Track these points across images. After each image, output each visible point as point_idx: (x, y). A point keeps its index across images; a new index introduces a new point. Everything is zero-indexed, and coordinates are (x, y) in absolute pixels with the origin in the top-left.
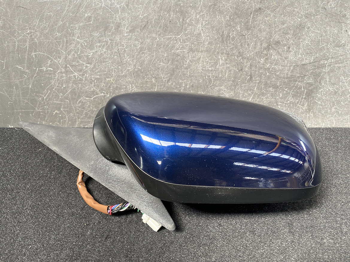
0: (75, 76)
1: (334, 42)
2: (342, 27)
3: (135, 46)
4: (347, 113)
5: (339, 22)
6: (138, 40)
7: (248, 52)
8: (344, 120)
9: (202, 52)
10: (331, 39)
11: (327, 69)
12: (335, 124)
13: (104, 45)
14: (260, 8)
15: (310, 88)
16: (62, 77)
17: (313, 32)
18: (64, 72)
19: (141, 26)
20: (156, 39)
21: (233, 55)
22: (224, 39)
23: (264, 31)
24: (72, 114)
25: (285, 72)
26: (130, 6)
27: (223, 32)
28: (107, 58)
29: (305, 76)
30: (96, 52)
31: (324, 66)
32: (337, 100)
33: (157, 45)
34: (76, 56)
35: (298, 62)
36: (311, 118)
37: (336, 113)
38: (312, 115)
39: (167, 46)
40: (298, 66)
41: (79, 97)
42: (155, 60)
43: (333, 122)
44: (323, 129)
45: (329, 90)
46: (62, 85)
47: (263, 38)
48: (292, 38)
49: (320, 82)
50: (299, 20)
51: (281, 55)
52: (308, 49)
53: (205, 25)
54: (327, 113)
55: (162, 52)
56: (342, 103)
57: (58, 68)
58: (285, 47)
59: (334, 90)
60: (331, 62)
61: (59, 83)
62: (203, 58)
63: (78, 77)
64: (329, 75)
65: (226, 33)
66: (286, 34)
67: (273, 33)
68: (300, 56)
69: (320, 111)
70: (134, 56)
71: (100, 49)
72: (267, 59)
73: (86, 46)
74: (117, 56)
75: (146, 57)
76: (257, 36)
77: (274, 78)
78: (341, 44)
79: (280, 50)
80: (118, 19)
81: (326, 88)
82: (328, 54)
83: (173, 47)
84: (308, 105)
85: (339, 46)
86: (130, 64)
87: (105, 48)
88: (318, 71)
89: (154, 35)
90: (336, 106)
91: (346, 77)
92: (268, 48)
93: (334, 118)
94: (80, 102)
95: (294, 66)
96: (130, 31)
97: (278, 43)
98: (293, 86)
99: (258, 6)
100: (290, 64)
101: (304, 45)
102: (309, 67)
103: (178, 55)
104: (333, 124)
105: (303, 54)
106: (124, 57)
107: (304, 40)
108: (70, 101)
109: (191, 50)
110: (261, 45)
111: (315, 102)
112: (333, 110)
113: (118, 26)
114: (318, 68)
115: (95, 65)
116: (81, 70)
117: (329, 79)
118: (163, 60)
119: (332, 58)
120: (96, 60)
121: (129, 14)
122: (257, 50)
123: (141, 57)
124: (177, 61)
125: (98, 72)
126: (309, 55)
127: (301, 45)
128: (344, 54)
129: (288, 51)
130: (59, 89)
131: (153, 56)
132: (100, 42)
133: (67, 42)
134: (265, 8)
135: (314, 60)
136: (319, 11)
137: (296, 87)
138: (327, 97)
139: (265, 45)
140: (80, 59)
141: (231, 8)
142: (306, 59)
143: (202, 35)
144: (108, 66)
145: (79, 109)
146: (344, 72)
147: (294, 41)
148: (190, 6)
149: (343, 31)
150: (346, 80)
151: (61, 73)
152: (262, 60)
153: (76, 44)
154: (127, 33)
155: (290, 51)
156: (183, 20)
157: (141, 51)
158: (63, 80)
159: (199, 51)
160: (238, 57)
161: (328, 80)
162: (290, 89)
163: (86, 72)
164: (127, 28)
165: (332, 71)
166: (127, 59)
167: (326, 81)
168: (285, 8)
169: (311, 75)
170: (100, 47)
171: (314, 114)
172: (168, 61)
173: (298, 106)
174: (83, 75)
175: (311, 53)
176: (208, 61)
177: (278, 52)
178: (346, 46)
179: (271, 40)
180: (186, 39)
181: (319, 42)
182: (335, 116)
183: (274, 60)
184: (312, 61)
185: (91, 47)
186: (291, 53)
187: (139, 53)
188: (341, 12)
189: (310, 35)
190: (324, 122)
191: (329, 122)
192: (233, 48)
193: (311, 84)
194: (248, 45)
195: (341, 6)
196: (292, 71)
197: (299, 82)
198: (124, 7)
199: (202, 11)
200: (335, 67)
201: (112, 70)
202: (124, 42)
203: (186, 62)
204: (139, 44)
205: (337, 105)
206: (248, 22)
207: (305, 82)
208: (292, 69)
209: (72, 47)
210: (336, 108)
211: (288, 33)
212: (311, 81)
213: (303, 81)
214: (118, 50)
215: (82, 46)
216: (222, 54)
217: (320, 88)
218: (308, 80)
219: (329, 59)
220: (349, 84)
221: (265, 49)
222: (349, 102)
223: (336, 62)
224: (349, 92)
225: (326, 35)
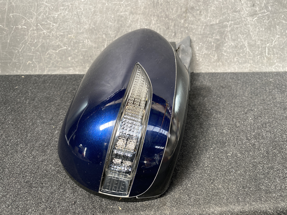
0: (44, 33)
1: (232, 8)
3: (90, 9)
4: (245, 62)
6: (92, 5)
7: (172, 15)
8: (243, 67)
9: (139, 14)
10: (230, 7)
11: (229, 29)
13: (66, 9)
15: (218, 43)
16: (34, 33)
18: (35, 30)
20: (105, 4)
21: (162, 17)
22: (155, 5)
24: (41, 64)
25: (199, 30)
28: (69, 19)
29: (213, 33)
30: (61, 14)
31: (226, 26)
32: (237, 52)
33: (106, 9)
34: (45, 17)
35: (207, 23)
36: (220, 66)
37: (237, 62)
39: (114, 9)
40: (207, 26)
41: (47, 50)
42: (105, 20)
44: (229, 73)
45: (231, 44)
46: (34, 40)
47: (182, 5)
48: (202, 5)
49: (224, 39)
51: (195, 17)
52: (215, 13)
54: (231, 62)
55: (110, 14)
56: (241, 54)
57: (31, 27)
58: (198, 12)
59: (235, 45)
60: (231, 24)
61: (31, 39)
62: (140, 19)
63: (46, 34)
64: (230, 33)
68: (209, 18)
69: (226, 61)
70: (89, 17)
72: (185, 20)
73: (53, 9)
74: (76, 17)
75: (98, 18)
76: (178, 3)
77: (191, 34)
78: (237, 10)
79: (195, 14)
81: (229, 43)
82: (228, 18)
83: (118, 10)
84: (218, 56)
85: (236, 12)
86: (86, 24)
87: (67, 11)
88: (222, 30)
91: (242, 35)
92: (186, 12)
93: (236, 66)
94: (48, 54)
95: (205, 26)
97: (192, 8)
98: (206, 41)
100: (202, 24)
101: (211, 10)
102: (216, 27)
103: (122, 17)
104: (236, 70)
105: (211, 17)
106: (82, 18)
107: (211, 6)
108: (40, 54)
109: (131, 13)
110: (181, 9)
111: (223, 54)
112: (235, 60)
114: (222, 27)
115: (59, 24)
116: (48, 28)
118: (111, 20)
119: (232, 20)
120: (60, 20)
122: (178, 13)
123: (94, 18)
124: (122, 21)
125: (62, 30)
126: (215, 18)
127: (209, 10)
128: (239, 17)
129: (200, 15)
130: (31, 44)
131: (103, 17)
132: (63, 6)
133: (38, 6)
135: (219, 22)
137: (208, 42)
138: (230, 50)
139: (184, 10)
140: (48, 19)
142: (213, 21)
143: (139, 1)
144: (70, 25)
145: (47, 60)
146: (241, 31)
147: (204, 7)
150: (243, 37)
151: (33, 30)
152: (182, 21)
153: (45, 8)
155: (202, 15)
157: (94, 13)
158: (34, 36)
159: (137, 14)
160: (165, 18)
161: (230, 37)
162: (204, 43)
163: (53, 30)
165: (232, 30)
166: (84, 19)
167: (229, 38)
169: (217, 32)
170: (63, 10)
171: (222, 62)
172: (115, 21)
173: (211, 57)
174: (50, 32)
175: (216, 16)
176: (144, 22)
177: (193, 15)
178: (241, 12)
179: (188, 6)
180: (128, 5)
181: (221, 8)
182: (237, 64)
183: (191, 21)
184: (218, 22)
185: (57, 10)
186: (203, 16)
187: (93, 14)
189: (215, 3)
190: (230, 69)
191: (233, 69)
192: (161, 11)
193: (218, 40)
194: (172, 9)
196: (204, 30)
197: (210, 38)
200: (234, 27)
201: (73, 28)
202: (82, 7)
203: (128, 22)
204: (92, 8)
205: (238, 56)
207: (214, 38)
208: (204, 28)
209: (42, 9)
210: (237, 59)
211: (199, 1)
212: (218, 37)
213: (212, 37)
214: (77, 12)
215: (49, 9)
216: (154, 16)
217: (225, 43)
218: (216, 37)
219: (229, 21)
220: (245, 40)
221: (184, 12)
222: (246, 53)
223: (235, 24)
224: (245, 47)
225: (226, 3)
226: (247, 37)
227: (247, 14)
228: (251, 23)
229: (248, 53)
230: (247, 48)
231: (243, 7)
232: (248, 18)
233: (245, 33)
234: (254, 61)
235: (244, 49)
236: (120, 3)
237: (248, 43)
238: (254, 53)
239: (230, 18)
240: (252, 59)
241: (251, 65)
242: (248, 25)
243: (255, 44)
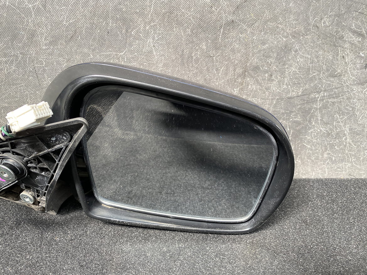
1: (328, 70)
2: (338, 53)
3: (59, 63)
4: (342, 160)
5: (335, 46)
6: (62, 56)
7: (217, 79)
8: (338, 168)
10: (324, 67)
11: (319, 105)
12: (327, 173)
13: (12, 61)
14: (233, 21)
15: (297, 128)
17: (302, 57)
19: (66, 37)
20: (89, 55)
22: (185, 61)
23: (239, 52)
25: (266, 107)
26: (49, 6)
27: (183, 51)
28: (18, 79)
29: (291, 112)
31: (314, 100)
32: (330, 144)
35: (282, 94)
36: (298, 165)
37: (329, 160)
38: (300, 162)
40: (282, 99)
43: (325, 171)
45: (321, 130)
47: (236, 62)
48: (275, 62)
49: (310, 121)
50: (284, 39)
51: (260, 84)
52: (296, 78)
53: (158, 40)
54: (318, 159)
56: (336, 147)
58: (266, 75)
59: (327, 131)
60: (324, 96)
64: (321, 112)
65: (186, 52)
66: (267, 57)
67: (251, 55)
68: (285, 86)
69: (309, 157)
71: (7, 66)
72: (242, 89)
74: (32, 76)
76: (230, 58)
78: (336, 73)
79: (260, 78)
80: (31, 25)
81: (317, 128)
82: (320, 86)
85: (334, 76)
87: (14, 65)
88: (307, 106)
89: (86, 50)
90: (328, 151)
91: (341, 115)
92: (243, 75)
93: (326, 165)
95: (278, 99)
96: (51, 43)
97: (256, 68)
99: (230, 18)
100: (272, 96)
101: (290, 72)
102: (297, 102)
104: (325, 173)
105: (289, 84)
106: (44, 78)
107: (291, 66)
110: (235, 70)
111: (304, 145)
112: (325, 156)
113: (33, 35)
114: (308, 102)
117: (321, 117)
119: (325, 91)
121: (47, 18)
122: (229, 77)
126: (297, 87)
127: (287, 72)
128: (339, 86)
129: (270, 80)
132: (5, 55)
134: (240, 21)
135: (302, 92)
136: (309, 30)
138: (318, 139)
139: (239, 71)
141: (193, 18)
142: (293, 91)
143: (155, 53)
144: (20, 90)
146: (340, 109)
147: (277, 67)
148: (136, 13)
149: (339, 58)
150: (342, 118)
152: (236, 91)
154: (46, 45)
155: (273, 80)
156: (127, 31)
161: (319, 118)
164: (45, 39)
165: (325, 107)
166: (48, 81)
167: (318, 119)
168: (266, 22)
169: (298, 111)
170: (6, 63)
175: (299, 84)
177: (257, 80)
178: (342, 76)
179: (248, 64)
180: (133, 58)
181: (309, 69)
182: (328, 163)
183: (252, 91)
184: (300, 94)
186: (274, 82)
188: (337, 32)
189: (298, 60)
190: (314, 171)
191: (320, 171)
192: (197, 73)
193: (298, 123)
194: (217, 70)
195: (337, 25)
196: (275, 106)
197: (284, 120)
198: (38, 8)
199: (152, 20)
200: (328, 102)
201: (27, 96)
202: (42, 58)
204: (64, 61)
205: (330, 149)
206: (216, 39)
207: (291, 119)
208: (275, 102)
210: (329, 154)
211: (270, 57)
212: (299, 119)
213: (289, 119)
214: (34, 68)
217: (310, 128)
218: (295, 118)
219: (321, 92)
220: (345, 124)
221: (239, 76)
222: (345, 146)
223: (330, 97)
224: (345, 135)
225: (318, 61)
226: (349, 118)
227: (354, 80)
228: (358, 96)
229: (348, 145)
230: (348, 137)
231: (347, 69)
232: (355, 88)
233: (347, 113)
234: (358, 159)
235: (341, 138)
236: (116, 55)
237: (351, 129)
238: (358, 146)
239: (322, 86)
240: (355, 156)
241: (352, 166)
242: (354, 99)
243: (363, 131)
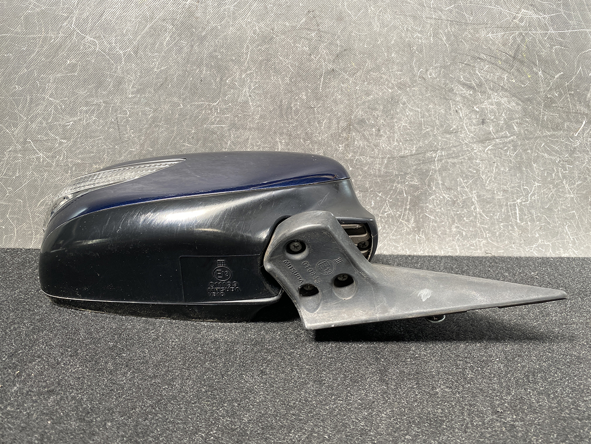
0: (38, 158)
1: (442, 126)
2: (450, 106)
3: (144, 113)
4: (474, 235)
5: (445, 98)
6: (149, 105)
7: (319, 133)
8: (471, 245)
9: (250, 129)
10: (438, 122)
11: (437, 166)
12: (458, 252)
13: (94, 110)
14: (333, 70)
15: (416, 194)
16: (15, 158)
17: (411, 110)
18: (20, 151)
19: (156, 85)
20: (179, 105)
21: (298, 137)
22: (284, 112)
23: (342, 103)
24: (25, 226)
25: (376, 167)
26: (141, 52)
27: (281, 101)
28: (97, 130)
29: (406, 174)
30: (80, 120)
31: (431, 161)
32: (457, 214)
33: (180, 115)
34: (44, 125)
35: (393, 152)
36: (422, 242)
37: (459, 235)
38: (423, 237)
39: (197, 117)
40: (394, 158)
41: (43, 194)
42: (175, 138)
43: (456, 249)
44: (442, 258)
45: (444, 197)
46: (14, 173)
47: (340, 114)
48: (382, 116)
49: (429, 186)
50: (390, 90)
51: (368, 140)
52: (407, 134)
53: (255, 89)
54: (446, 234)
55: (187, 125)
56: (465, 219)
57: (10, 144)
58: (373, 129)
59: (451, 198)
60: (442, 156)
61: (9, 169)
62: (253, 139)
63: (43, 161)
64: (441, 174)
65: (285, 102)
66: (372, 109)
67: (355, 106)
68: (396, 143)
69: (434, 231)
70: (141, 130)
71: (87, 116)
72: (347, 145)
73: (64, 110)
74: (113, 128)
75: (162, 132)
76: (332, 109)
77: (359, 175)
78: (451, 129)
79: (366, 133)
80: (119, 71)
81: (438, 196)
82: (436, 144)
83: (205, 119)
84: (416, 221)
85: (450, 133)
86: (134, 143)
87: (95, 115)
88: (424, 167)
89: (176, 99)
90: (456, 223)
91: (465, 178)
92: (348, 129)
93: (456, 242)
94: (42, 204)
95: (389, 158)
96: (138, 91)
97: (362, 122)
98: (390, 190)
99: (330, 66)
100: (382, 154)
101: (400, 127)
102: (411, 161)
103: (213, 133)
105: (400, 141)
106: (126, 130)
107: (400, 120)
108: (25, 202)
109: (233, 126)
110: (338, 123)
111: (426, 216)
112: (454, 230)
113: (119, 82)
114: (424, 163)
115: (75, 142)
116: (50, 149)
117: (442, 180)
118: (188, 138)
119: (442, 149)
120: (79, 133)
121: (138, 64)
122: (332, 131)
123: (153, 132)
124: (212, 141)
125: (81, 153)
126: (410, 144)
127: (396, 127)
128: (457, 143)
129: (378, 135)
130: (7, 180)
131: (173, 131)
132: (87, 104)
133: (31, 102)
134: (341, 69)
135: (416, 151)
136: (415, 81)
137: (395, 191)
138: (442, 209)
139: (343, 124)
140: (50, 130)
141: (292, 66)
142: (405, 149)
143: (251, 104)
144: (98, 144)
145: (39, 217)
146: (462, 172)
147: (385, 120)
148: (232, 60)
149: (452, 112)
150: (466, 183)
151: (15, 151)
152: (341, 147)
153: (46, 106)
154: (132, 93)
155: (381, 136)
156: (221, 79)
157: (153, 122)
158: (16, 164)
159: (246, 129)
160: (305, 140)
161: (440, 182)
162: (386, 193)
163: (59, 152)
164: (133, 87)
165: (444, 168)
166: (130, 134)
167: (438, 183)
168: (368, 72)
169: (414, 172)
170: (86, 112)
171: (426, 235)
172: (198, 140)
173: (401, 223)
174: (53, 157)
175: (411, 140)
176: (260, 145)
177: (364, 135)
178: (459, 133)
179: (353, 117)
180: (226, 109)
181: (420, 124)
182: (458, 239)
183: (359, 148)
184: (414, 152)
185: (72, 113)
186: (383, 138)
187: (151, 125)
188: (446, 84)
189: (408, 114)
190: (443, 248)
191: (449, 250)
192: (297, 126)
193: (416, 188)
194: (319, 122)
195: (444, 76)
196: (387, 167)
197: (398, 183)
198: (130, 55)
199: (249, 68)
200: (448, 163)
201: (104, 151)
202: (127, 108)
203: (227, 144)
204: (150, 111)
205: (458, 221)
206: (317, 88)
207: (407, 183)
208: (386, 162)
209: (39, 109)
210: (457, 227)
211: (375, 109)
212: (416, 182)
213: (404, 182)
214: (117, 118)
215: (56, 109)
216: (281, 134)
217: (430, 195)
218: (412, 181)
219: (437, 150)
220: (471, 190)
221: (344, 130)
222: (476, 217)
223: (449, 156)
224: (473, 203)
225: (430, 116)
226: (475, 182)
227: (472, 138)
228: (481, 156)
229: (478, 215)
230: (477, 206)
231: (462, 125)
232: (475, 146)
233: (471, 176)
234: (493, 234)
235: (470, 208)
236: (209, 105)
237: (479, 196)
238: (491, 217)
239: (438, 144)
240: (489, 230)
241: (488, 243)
242: (476, 160)
243: (493, 198)
